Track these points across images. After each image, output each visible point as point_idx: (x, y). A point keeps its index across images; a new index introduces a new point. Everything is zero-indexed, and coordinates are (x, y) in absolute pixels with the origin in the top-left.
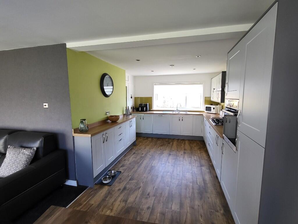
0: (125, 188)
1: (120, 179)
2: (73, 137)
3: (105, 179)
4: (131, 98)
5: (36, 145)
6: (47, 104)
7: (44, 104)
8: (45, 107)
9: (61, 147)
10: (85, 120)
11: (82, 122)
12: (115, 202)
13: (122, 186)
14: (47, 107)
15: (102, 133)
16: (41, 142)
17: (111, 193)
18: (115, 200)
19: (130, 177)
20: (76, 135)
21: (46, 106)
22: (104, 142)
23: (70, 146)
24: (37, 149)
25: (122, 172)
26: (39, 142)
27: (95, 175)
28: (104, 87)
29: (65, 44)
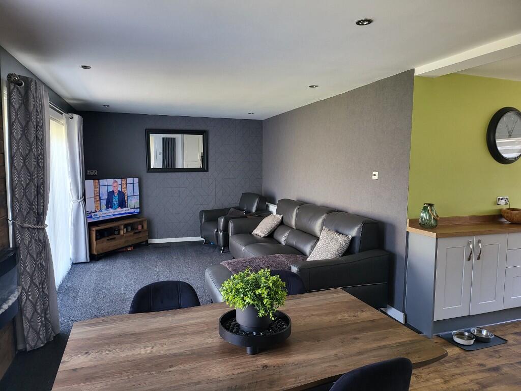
0: (496, 369)
1: (497, 351)
2: (408, 232)
3: (461, 335)
6: (376, 173)
7: (374, 173)
8: (374, 177)
9: (388, 247)
10: (431, 205)
11: (425, 209)
12: (459, 376)
13: (492, 363)
14: (376, 177)
15: (467, 239)
17: (461, 362)
18: (462, 374)
20: (412, 231)
21: (376, 175)
22: (469, 259)
23: (400, 248)
24: (353, 238)
25: (510, 342)
26: (356, 229)
27: (437, 318)
28: (497, 141)
29: (413, 70)
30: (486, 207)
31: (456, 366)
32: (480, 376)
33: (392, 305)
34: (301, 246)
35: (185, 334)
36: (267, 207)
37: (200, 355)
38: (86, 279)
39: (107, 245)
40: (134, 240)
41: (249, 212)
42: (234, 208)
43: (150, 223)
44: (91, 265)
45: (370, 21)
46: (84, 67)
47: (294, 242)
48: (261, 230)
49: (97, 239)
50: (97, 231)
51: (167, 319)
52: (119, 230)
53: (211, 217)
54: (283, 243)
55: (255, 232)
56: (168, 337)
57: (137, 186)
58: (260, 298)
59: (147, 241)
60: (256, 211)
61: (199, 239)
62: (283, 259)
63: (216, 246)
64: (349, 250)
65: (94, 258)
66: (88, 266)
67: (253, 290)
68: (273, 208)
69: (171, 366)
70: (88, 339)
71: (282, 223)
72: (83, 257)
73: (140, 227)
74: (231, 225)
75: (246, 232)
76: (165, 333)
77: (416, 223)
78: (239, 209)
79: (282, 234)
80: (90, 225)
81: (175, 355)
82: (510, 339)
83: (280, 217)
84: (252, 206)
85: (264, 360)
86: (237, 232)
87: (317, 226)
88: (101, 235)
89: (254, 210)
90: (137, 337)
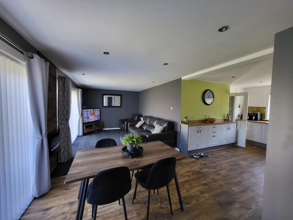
0: (205, 164)
1: (206, 159)
2: (180, 125)
3: (195, 155)
4: (239, 107)
5: (165, 125)
7: (171, 108)
9: (175, 129)
10: (187, 117)
11: (185, 118)
13: (204, 163)
14: (172, 109)
16: (167, 124)
18: (195, 166)
19: (213, 161)
20: (182, 124)
22: (198, 133)
23: (179, 130)
24: (165, 127)
25: (209, 157)
26: (166, 124)
27: (189, 150)
28: (205, 99)
29: (181, 78)
30: (203, 118)
31: (194, 164)
32: (200, 166)
33: (176, 147)
34: (150, 130)
35: (112, 153)
36: (140, 118)
37: (116, 159)
38: (82, 141)
39: (89, 130)
40: (98, 128)
41: (134, 120)
42: (130, 119)
43: (103, 123)
44: (83, 137)
45: (167, 64)
46: (83, 74)
47: (148, 129)
48: (138, 125)
49: (86, 128)
50: (86, 126)
51: (106, 149)
52: (93, 126)
53: (123, 121)
54: (145, 129)
55: (136, 126)
56: (106, 154)
57: (99, 112)
58: (134, 142)
59: (102, 129)
60: (137, 119)
61: (119, 128)
62: (144, 134)
63: (124, 131)
64: (164, 130)
65: (84, 134)
66: (82, 137)
67: (132, 139)
68: (142, 119)
69: (107, 162)
70: (82, 155)
71: (144, 123)
72: (81, 134)
73: (100, 125)
74: (129, 124)
75: (133, 126)
76: (106, 153)
77: (182, 122)
78: (131, 119)
79: (145, 126)
80: (84, 124)
81: (108, 159)
82: (210, 156)
83: (144, 121)
84: (136, 118)
85: (135, 159)
86: (131, 126)
87: (155, 124)
88: (87, 127)
89: (136, 120)
90: (97, 154)
